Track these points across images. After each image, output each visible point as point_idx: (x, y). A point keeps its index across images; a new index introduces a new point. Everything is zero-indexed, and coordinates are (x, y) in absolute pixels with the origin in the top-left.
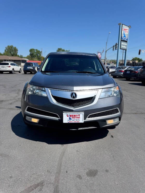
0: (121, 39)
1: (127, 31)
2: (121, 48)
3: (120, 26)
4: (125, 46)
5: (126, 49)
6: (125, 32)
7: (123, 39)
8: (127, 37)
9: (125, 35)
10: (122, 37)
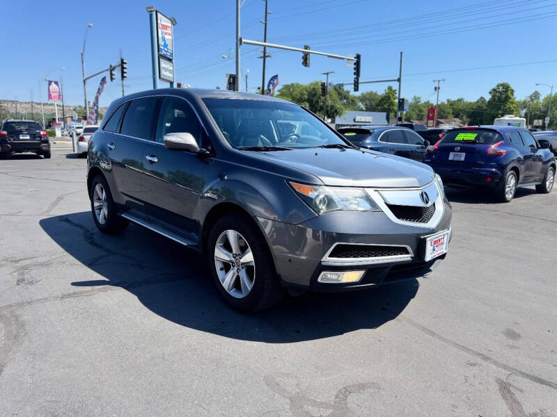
0: (158, 51)
1: (169, 31)
2: (162, 77)
3: (151, 15)
4: (169, 71)
5: (172, 80)
6: (166, 34)
7: (164, 52)
8: (170, 47)
9: (167, 43)
10: (161, 47)
